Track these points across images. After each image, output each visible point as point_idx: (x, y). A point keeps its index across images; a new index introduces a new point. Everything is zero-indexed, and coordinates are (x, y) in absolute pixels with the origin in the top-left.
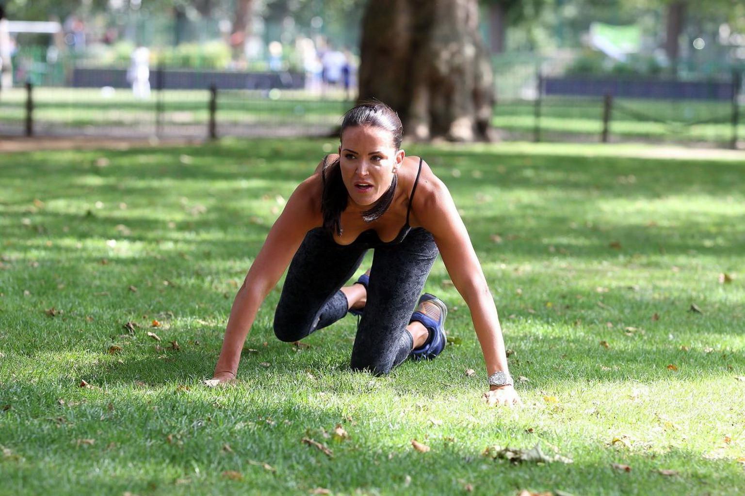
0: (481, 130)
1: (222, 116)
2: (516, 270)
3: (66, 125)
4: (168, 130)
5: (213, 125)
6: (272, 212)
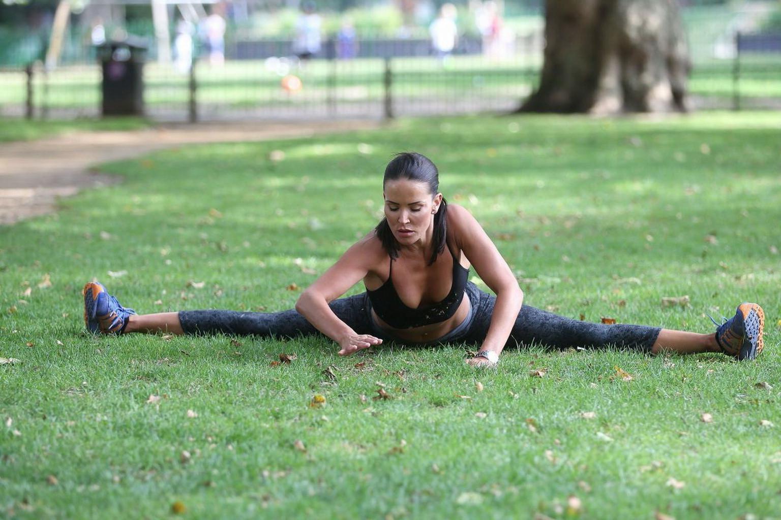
0: (678, 100)
1: (400, 90)
2: (737, 279)
3: (233, 106)
4: (341, 110)
5: (388, 102)
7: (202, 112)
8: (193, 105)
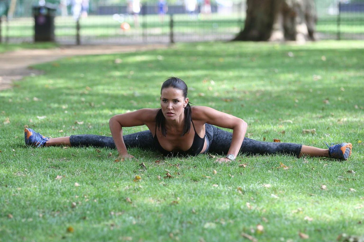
0: (310, 35)
2: (339, 120)
4: (149, 39)
5: (172, 35)
6: (208, 89)
7: (83, 40)
8: (78, 37)
